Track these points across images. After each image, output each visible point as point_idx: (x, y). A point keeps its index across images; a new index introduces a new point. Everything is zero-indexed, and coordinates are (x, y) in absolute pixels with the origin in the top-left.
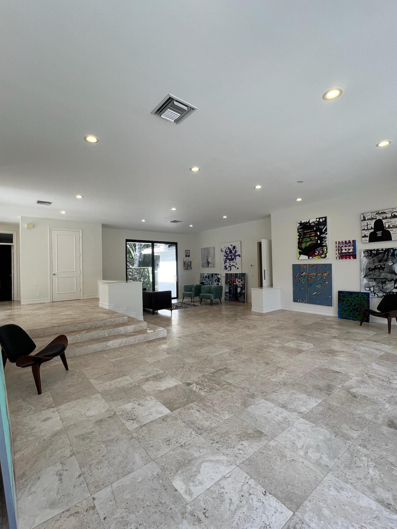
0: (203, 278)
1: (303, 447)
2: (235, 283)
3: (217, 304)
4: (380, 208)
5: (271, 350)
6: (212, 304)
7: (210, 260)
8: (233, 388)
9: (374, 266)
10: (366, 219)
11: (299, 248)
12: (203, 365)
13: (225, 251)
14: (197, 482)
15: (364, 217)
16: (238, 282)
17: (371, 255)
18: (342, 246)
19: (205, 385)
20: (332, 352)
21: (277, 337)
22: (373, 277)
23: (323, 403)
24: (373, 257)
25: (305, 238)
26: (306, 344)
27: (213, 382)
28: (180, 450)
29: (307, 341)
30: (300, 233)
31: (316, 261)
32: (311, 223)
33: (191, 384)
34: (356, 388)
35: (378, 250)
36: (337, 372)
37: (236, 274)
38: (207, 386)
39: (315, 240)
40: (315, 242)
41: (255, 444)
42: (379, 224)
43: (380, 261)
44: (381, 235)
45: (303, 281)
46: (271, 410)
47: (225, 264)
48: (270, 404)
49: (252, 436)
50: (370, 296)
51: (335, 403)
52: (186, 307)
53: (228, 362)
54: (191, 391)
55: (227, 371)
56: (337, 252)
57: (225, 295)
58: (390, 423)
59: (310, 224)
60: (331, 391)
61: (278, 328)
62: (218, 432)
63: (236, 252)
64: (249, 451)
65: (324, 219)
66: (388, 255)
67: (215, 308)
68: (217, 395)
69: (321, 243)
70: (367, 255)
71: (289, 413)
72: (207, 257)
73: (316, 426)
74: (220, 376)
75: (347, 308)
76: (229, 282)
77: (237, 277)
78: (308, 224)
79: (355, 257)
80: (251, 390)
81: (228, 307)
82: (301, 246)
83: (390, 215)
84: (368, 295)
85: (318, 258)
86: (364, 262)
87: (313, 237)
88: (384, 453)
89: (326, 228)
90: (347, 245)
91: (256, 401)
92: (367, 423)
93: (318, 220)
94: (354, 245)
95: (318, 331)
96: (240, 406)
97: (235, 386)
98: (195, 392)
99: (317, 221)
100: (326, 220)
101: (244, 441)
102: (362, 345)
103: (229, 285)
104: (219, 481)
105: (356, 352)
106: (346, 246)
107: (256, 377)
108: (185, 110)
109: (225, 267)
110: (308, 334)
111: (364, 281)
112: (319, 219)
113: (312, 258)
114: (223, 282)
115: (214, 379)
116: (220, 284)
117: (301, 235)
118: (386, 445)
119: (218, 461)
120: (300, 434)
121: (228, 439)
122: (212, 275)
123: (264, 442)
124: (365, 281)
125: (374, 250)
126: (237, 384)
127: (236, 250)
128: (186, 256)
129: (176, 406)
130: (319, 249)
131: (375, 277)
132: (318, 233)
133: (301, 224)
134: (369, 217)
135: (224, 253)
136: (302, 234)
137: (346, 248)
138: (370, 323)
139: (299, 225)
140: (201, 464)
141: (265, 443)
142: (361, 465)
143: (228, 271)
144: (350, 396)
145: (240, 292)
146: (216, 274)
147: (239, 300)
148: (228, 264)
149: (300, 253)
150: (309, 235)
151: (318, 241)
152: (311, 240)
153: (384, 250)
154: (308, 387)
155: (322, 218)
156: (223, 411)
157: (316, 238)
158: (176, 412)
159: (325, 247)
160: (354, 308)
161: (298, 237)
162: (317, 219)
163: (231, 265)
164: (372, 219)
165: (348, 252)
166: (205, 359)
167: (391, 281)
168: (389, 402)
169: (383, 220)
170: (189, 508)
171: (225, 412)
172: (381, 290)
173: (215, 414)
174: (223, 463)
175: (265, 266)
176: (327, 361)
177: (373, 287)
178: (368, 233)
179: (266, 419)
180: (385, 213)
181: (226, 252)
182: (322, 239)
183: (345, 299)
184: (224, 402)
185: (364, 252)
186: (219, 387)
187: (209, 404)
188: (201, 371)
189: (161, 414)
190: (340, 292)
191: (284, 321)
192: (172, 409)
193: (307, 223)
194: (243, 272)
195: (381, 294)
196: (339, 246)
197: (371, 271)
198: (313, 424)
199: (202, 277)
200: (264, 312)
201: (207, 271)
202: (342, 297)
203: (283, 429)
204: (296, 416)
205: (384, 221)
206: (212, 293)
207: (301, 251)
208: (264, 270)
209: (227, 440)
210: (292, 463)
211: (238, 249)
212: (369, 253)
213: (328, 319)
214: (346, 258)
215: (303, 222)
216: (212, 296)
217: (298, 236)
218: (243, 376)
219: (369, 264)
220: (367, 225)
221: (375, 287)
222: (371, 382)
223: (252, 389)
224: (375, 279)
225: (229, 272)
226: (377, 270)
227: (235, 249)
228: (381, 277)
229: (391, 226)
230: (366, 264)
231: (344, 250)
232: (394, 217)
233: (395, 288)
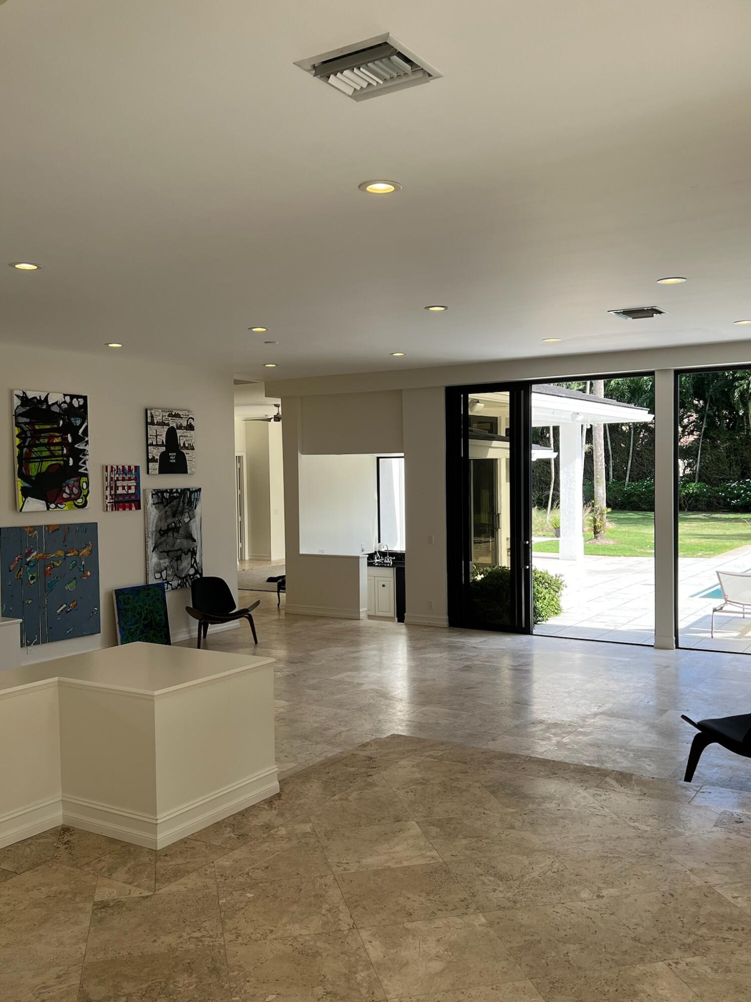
9: (166, 524)
10: (155, 422)
11: (21, 475)
15: (152, 417)
17: (162, 503)
18: (117, 479)
22: (166, 549)
24: (165, 507)
25: (37, 446)
30: (21, 428)
31: (65, 515)
32: (53, 404)
35: (171, 491)
39: (63, 455)
40: (62, 462)
42: (172, 437)
43: (172, 515)
44: (174, 461)
45: (32, 578)
50: (165, 590)
56: (108, 493)
59: (49, 407)
65: (81, 401)
66: (183, 503)
69: (76, 466)
70: (156, 501)
75: (136, 626)
79: (138, 507)
82: (27, 469)
83: (185, 424)
84: (161, 587)
85: (70, 509)
86: (152, 517)
87: (57, 448)
89: (87, 427)
90: (128, 478)
93: (68, 399)
94: (137, 479)
99: (65, 402)
100: (86, 406)
106: (124, 479)
111: (153, 560)
112: (72, 397)
113: (54, 507)
117: (26, 437)
124: (154, 559)
125: (166, 491)
130: (71, 482)
131: (168, 548)
132: (70, 440)
133: (24, 400)
134: (160, 419)
136: (29, 434)
137: (125, 483)
139: (17, 402)
149: (26, 493)
150: (46, 440)
151: (69, 460)
152: (52, 456)
153: (179, 491)
155: (78, 397)
157: (65, 452)
159: (85, 479)
160: (146, 622)
161: (18, 441)
162: (65, 395)
164: (162, 424)
165: (128, 494)
167: (186, 554)
169: (177, 431)
172: (176, 575)
177: (165, 569)
180: (177, 416)
182: (78, 455)
183: (128, 606)
185: (152, 495)
193: (40, 402)
195: (175, 583)
196: (112, 478)
197: (162, 535)
202: (124, 603)
205: (179, 433)
207: (26, 485)
212: (160, 498)
214: (124, 509)
215: (30, 395)
217: (18, 436)
219: (161, 520)
220: (156, 436)
221: (168, 569)
224: (168, 552)
226: (170, 534)
228: (176, 548)
229: (187, 445)
230: (155, 521)
231: (120, 488)
232: (190, 427)
233: (192, 566)
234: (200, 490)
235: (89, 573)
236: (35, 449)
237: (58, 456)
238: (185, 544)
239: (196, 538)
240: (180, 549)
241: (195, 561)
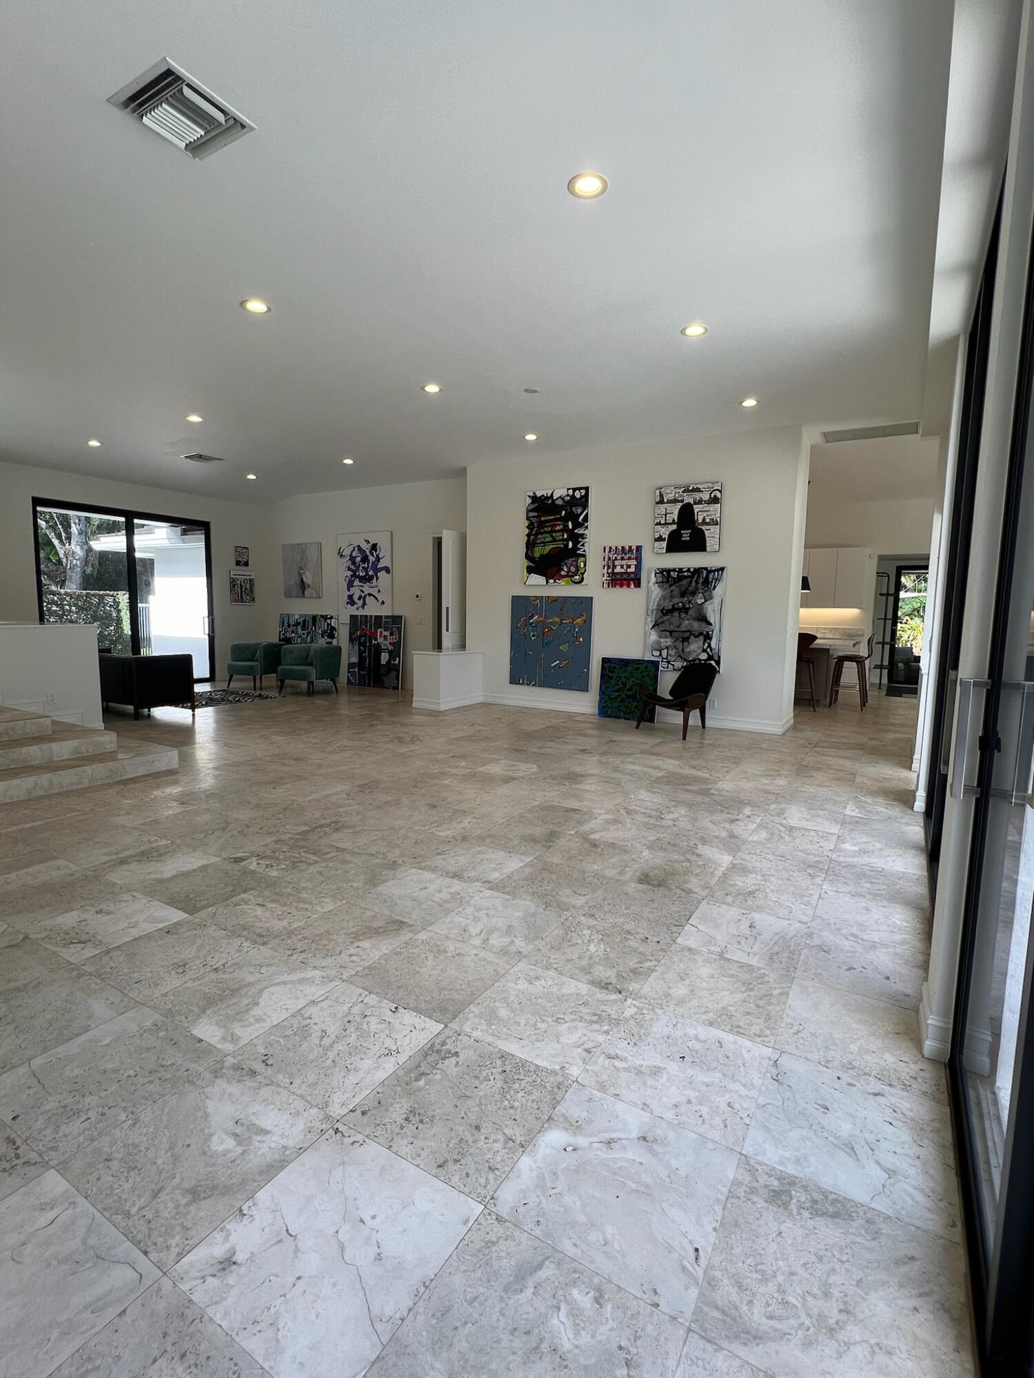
0: (289, 626)
1: (482, 932)
2: (376, 639)
3: (326, 692)
4: (691, 479)
5: (446, 782)
6: (311, 692)
7: (308, 579)
8: (348, 857)
9: (671, 604)
10: (665, 500)
11: (527, 557)
12: (278, 821)
13: (351, 555)
14: (252, 1020)
15: (661, 496)
16: (383, 639)
17: (668, 581)
18: (616, 559)
19: (281, 857)
20: (574, 778)
21: (463, 757)
22: (668, 629)
23: (535, 861)
24: (670, 586)
25: (541, 533)
26: (523, 766)
27: (302, 850)
28: (213, 976)
29: (526, 761)
30: (531, 521)
31: (562, 589)
32: (557, 499)
33: (245, 860)
34: (601, 831)
35: (681, 570)
36: (574, 810)
37: (378, 618)
38: (285, 859)
39: (563, 540)
40: (562, 546)
41: (385, 942)
42: (687, 514)
43: (683, 595)
44: (688, 539)
45: (533, 636)
46: (428, 885)
47: (349, 590)
48: (428, 875)
49: (381, 930)
50: (661, 668)
51: (556, 860)
52: (238, 701)
53: (341, 810)
54: (245, 872)
55: (338, 826)
56: (605, 571)
57: (349, 672)
58: (643, 877)
59: (553, 501)
60: (554, 842)
61: (469, 738)
62: (306, 935)
63: (378, 559)
64: (371, 955)
65: (583, 492)
66: (697, 582)
67: (320, 701)
68: (308, 872)
69: (575, 548)
70: (660, 580)
71: (465, 885)
72: (301, 569)
73: (513, 899)
74: (320, 838)
75: (617, 694)
76: (360, 637)
77: (381, 624)
78: (550, 502)
79: (638, 585)
80: (390, 856)
81: (357, 698)
82: (532, 552)
83: (706, 497)
84: (655, 665)
85: (566, 584)
86: (653, 596)
87: (559, 534)
88: (620, 920)
89: (587, 514)
90: (626, 557)
91: (397, 874)
92: (605, 882)
93: (571, 492)
94: (639, 559)
95: (553, 741)
96: (360, 885)
97: (353, 853)
98: (253, 872)
99: (568, 495)
100: (586, 496)
101: (362, 940)
102: (628, 762)
103: (360, 644)
104: (301, 1009)
105: (616, 775)
106: (622, 559)
107: (404, 833)
108: (218, 121)
109: (350, 597)
110: (533, 748)
111: (651, 637)
112: (574, 490)
113: (555, 582)
114: (343, 638)
115: (305, 843)
116: (335, 642)
117: (534, 527)
118: (627, 908)
119: (301, 981)
120: (479, 914)
121: (327, 943)
122: (314, 618)
123: (406, 936)
124: (654, 636)
125: (674, 570)
126: (359, 847)
127: (378, 556)
128: (238, 563)
129: (205, 903)
130: (569, 561)
131: (672, 628)
132: (570, 526)
133: (534, 499)
134: (671, 497)
135: (346, 562)
136: (536, 525)
137: (624, 563)
138: (656, 724)
139: (529, 501)
140: (261, 992)
141: (407, 938)
142: (579, 941)
143: (357, 609)
144: (586, 845)
145: (388, 662)
146: (325, 618)
147: (383, 684)
148: (356, 592)
149: (530, 570)
150: (550, 528)
151: (568, 544)
152: (554, 540)
153: (692, 570)
154: (511, 839)
155: (579, 489)
156: (322, 899)
157: (565, 536)
158: (203, 914)
159: (582, 559)
160: (629, 693)
161: (527, 531)
162: (568, 489)
163: (366, 593)
164: (675, 501)
165: (626, 573)
166: (285, 809)
167: (697, 637)
168: (650, 848)
169: (694, 506)
170: (230, 1061)
171: (326, 900)
172: (680, 656)
173: (302, 905)
174: (313, 982)
175: (449, 599)
176: (558, 793)
177: (667, 648)
178: (665, 532)
179: (414, 900)
180: (698, 490)
181: (352, 559)
182: (577, 538)
183: (613, 675)
184: (324, 884)
185: (655, 574)
186: (315, 858)
187: (289, 890)
188: (272, 833)
189: (162, 921)
190: (605, 660)
191: (484, 726)
192: (191, 909)
193: (547, 498)
194: (396, 613)
195: (679, 664)
196: (609, 558)
197: (664, 615)
198: (508, 897)
199: (286, 624)
200: (443, 707)
201: (301, 608)
202: (609, 671)
203: (447, 912)
204: (478, 888)
205: (697, 508)
206: (311, 664)
207: (531, 564)
208: (447, 608)
209: (325, 945)
210: (457, 958)
211: (384, 552)
212: (666, 577)
213: (578, 718)
214: (621, 586)
215: (539, 494)
216: (313, 672)
217: (527, 527)
218: (376, 833)
219: (664, 599)
220: (666, 515)
221: (670, 649)
222: (629, 821)
223: (394, 854)
224: (671, 632)
225: (361, 612)
226: (676, 614)
227: (376, 551)
228: (683, 628)
229: (708, 521)
230: (657, 600)
231: (618, 567)
232: (715, 500)
233: (704, 651)
234: (722, 569)
235: (581, 639)
236: (540, 536)
237: (559, 541)
238: (696, 626)
239: (712, 621)
240: (689, 631)
241: (709, 646)
